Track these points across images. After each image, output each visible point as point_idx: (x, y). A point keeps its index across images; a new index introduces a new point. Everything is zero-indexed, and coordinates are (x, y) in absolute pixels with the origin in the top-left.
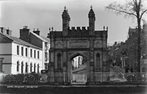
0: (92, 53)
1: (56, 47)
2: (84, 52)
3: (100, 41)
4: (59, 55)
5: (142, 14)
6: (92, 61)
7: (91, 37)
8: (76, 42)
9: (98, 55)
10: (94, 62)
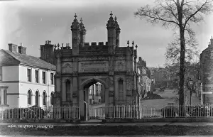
0: (112, 78)
1: (64, 72)
2: (101, 77)
3: (123, 62)
4: (68, 82)
5: (186, 22)
6: (112, 89)
7: (111, 56)
8: (90, 64)
9: (121, 81)
10: (114, 91)
